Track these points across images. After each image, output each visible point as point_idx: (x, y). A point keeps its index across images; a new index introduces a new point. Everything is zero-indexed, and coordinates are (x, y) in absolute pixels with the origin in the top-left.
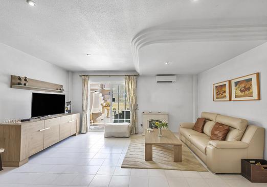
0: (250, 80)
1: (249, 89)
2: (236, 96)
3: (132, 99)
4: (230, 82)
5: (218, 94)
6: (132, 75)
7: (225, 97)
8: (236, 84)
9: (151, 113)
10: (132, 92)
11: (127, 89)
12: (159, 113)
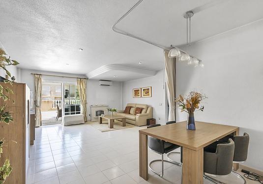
0: (149, 89)
1: (148, 92)
2: (144, 95)
3: (83, 96)
4: (141, 89)
5: (135, 94)
6: (83, 78)
7: (139, 96)
8: (144, 90)
9: (97, 106)
10: (83, 91)
11: (79, 88)
12: (102, 106)
